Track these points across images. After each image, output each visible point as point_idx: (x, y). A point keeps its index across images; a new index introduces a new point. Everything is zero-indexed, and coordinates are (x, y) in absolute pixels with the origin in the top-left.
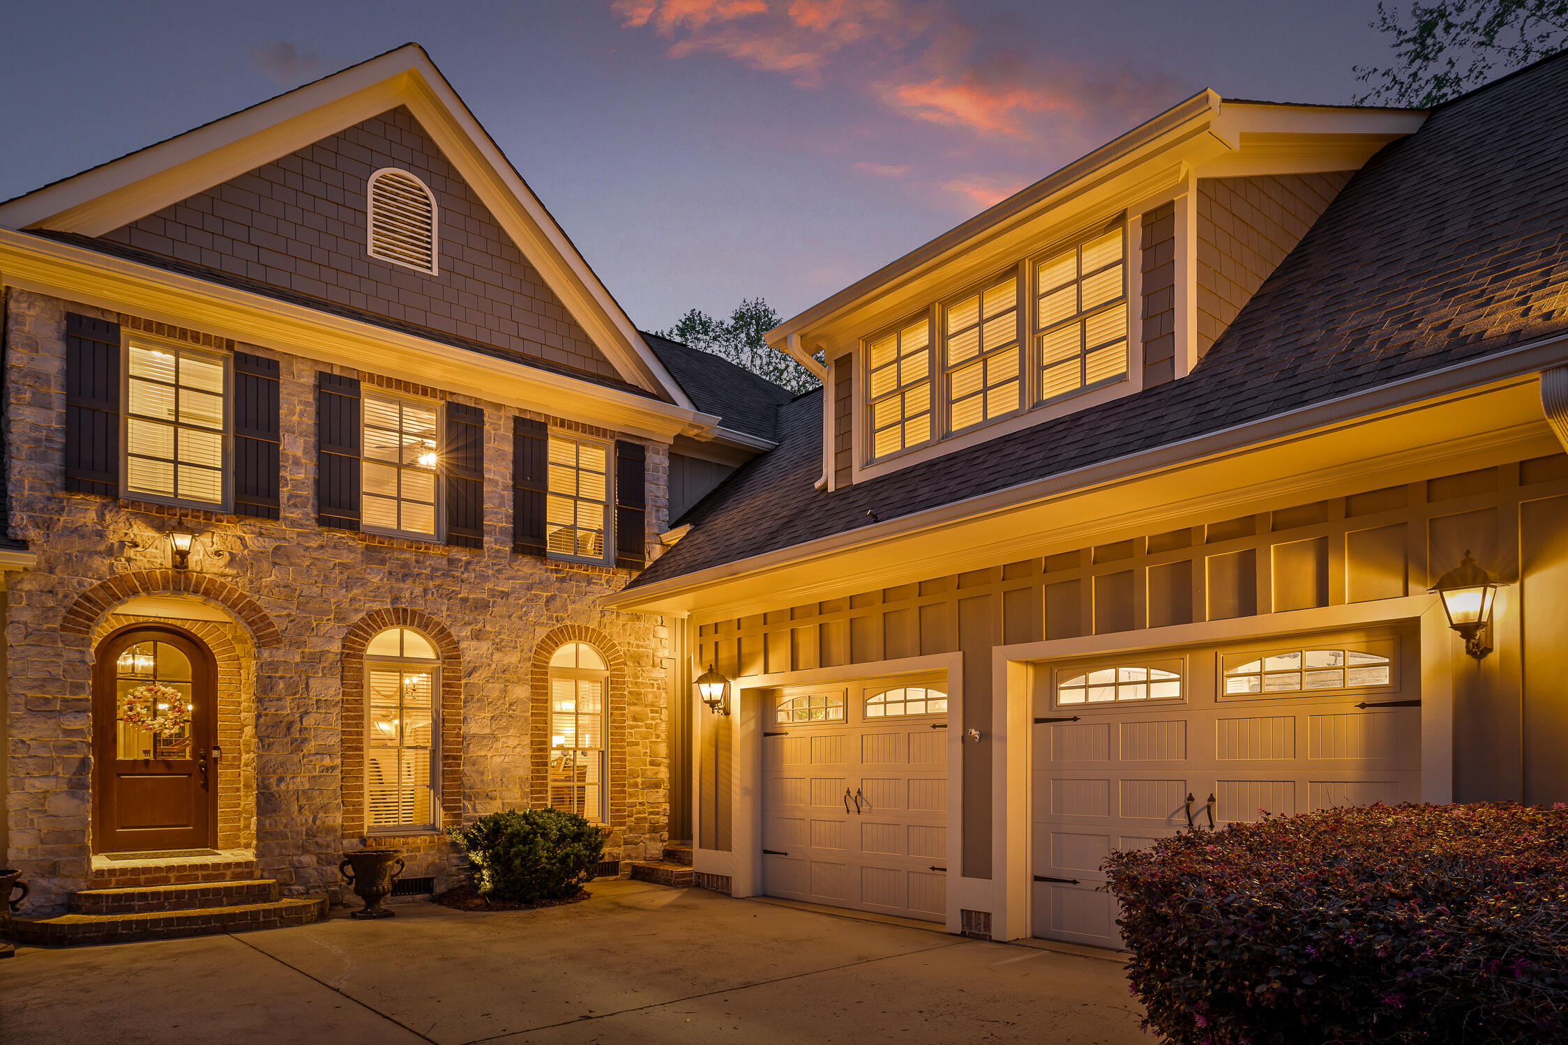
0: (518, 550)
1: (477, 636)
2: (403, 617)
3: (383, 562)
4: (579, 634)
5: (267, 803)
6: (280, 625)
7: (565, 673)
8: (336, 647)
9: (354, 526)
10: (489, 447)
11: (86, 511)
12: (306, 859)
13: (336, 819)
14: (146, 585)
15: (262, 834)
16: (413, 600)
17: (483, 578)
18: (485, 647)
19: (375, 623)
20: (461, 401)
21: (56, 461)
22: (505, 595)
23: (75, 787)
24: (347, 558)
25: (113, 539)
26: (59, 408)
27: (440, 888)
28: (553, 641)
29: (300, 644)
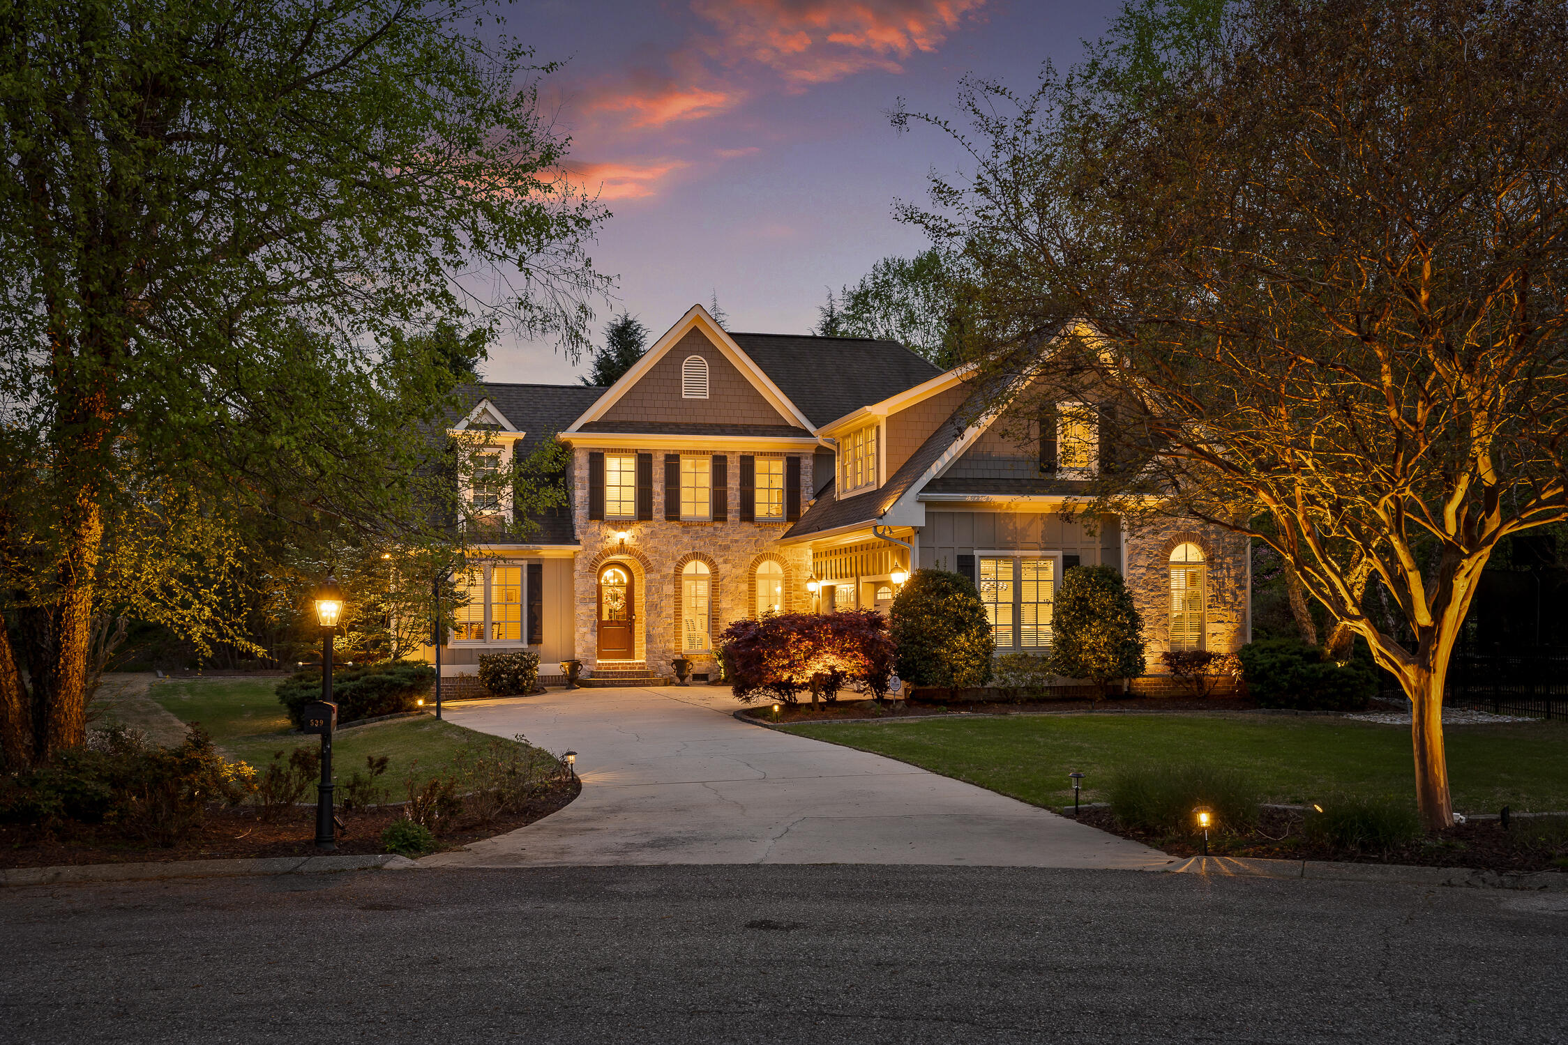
0: (743, 519)
1: (725, 562)
2: (697, 556)
3: (688, 532)
4: (770, 557)
5: (649, 638)
6: (653, 564)
7: (763, 577)
8: (672, 571)
9: (677, 519)
10: (729, 472)
11: (595, 526)
12: (663, 662)
13: (672, 646)
14: (612, 551)
15: (648, 651)
16: (700, 547)
17: (727, 535)
18: (729, 566)
19: (686, 560)
20: (718, 454)
21: (587, 510)
22: (736, 541)
23: (592, 630)
24: (676, 532)
25: (602, 536)
26: (587, 489)
27: (711, 679)
28: (758, 561)
29: (659, 571)
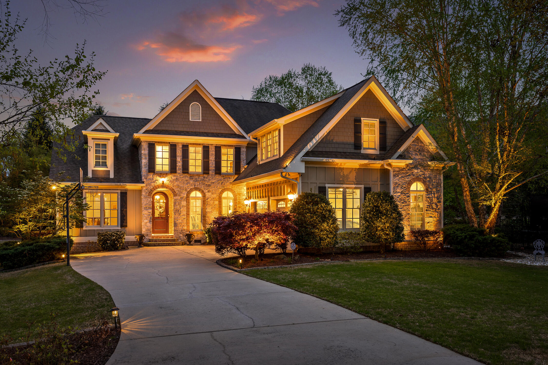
0: (216, 173)
1: (209, 192)
2: (196, 189)
3: (192, 179)
4: (228, 189)
5: (175, 225)
6: (177, 192)
7: (225, 198)
8: (185, 196)
9: (188, 173)
10: (210, 153)
11: (151, 176)
12: (181, 235)
13: (185, 228)
14: (159, 187)
15: (175, 230)
16: (198, 185)
17: (209, 180)
18: (210, 194)
19: (191, 190)
20: (205, 145)
21: (147, 168)
22: (213, 183)
23: (150, 221)
24: (187, 179)
25: (154, 180)
26: (147, 159)
27: (202, 242)
28: (222, 192)
29: (180, 195)
